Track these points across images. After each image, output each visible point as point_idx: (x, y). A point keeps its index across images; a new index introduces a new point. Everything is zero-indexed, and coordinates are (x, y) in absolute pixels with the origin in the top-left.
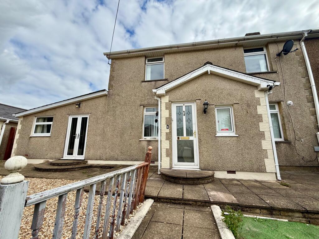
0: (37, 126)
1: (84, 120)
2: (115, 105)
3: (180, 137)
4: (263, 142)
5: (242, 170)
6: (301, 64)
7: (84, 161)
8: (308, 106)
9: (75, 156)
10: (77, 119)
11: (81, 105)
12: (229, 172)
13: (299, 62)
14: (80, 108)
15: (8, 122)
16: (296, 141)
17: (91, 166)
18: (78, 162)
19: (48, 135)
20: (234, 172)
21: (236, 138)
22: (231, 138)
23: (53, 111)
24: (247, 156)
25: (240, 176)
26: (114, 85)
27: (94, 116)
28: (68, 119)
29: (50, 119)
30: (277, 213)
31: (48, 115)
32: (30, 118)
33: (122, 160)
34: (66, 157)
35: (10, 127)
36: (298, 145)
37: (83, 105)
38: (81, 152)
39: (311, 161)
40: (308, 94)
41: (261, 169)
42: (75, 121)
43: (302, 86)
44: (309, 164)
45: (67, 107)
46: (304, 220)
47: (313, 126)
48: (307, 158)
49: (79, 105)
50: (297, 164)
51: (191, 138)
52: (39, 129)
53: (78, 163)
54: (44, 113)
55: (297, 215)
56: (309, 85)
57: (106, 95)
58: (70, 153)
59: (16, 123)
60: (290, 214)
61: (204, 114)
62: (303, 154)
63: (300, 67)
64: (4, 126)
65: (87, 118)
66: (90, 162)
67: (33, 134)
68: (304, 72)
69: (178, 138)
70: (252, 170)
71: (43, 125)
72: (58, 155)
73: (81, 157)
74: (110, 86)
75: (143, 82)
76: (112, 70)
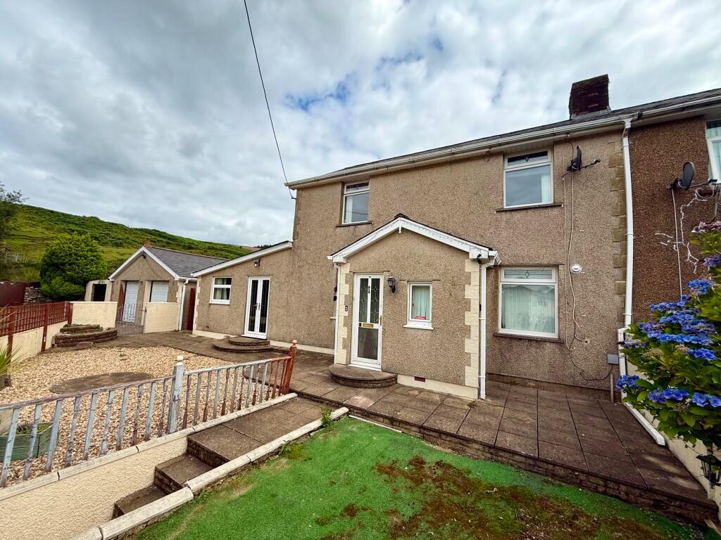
0: (216, 289)
1: (266, 284)
2: (301, 264)
3: (362, 323)
4: (467, 341)
5: (433, 379)
6: (616, 186)
7: (266, 342)
8: (613, 276)
9: (257, 334)
10: (257, 281)
11: (261, 262)
12: (417, 379)
13: (613, 183)
14: (260, 267)
15: (187, 282)
16: (575, 340)
17: (272, 350)
18: (258, 342)
19: (226, 302)
20: (423, 380)
21: (430, 332)
22: (423, 331)
23: (231, 270)
24: (442, 359)
25: (429, 385)
26: (300, 232)
27: (275, 280)
28: (247, 283)
29: (229, 281)
30: (398, 424)
31: (227, 275)
32: (208, 278)
33: (309, 345)
34: (248, 333)
35: (190, 287)
36: (577, 349)
37: (263, 262)
38: (262, 329)
39: (596, 380)
40: (618, 251)
41: (459, 381)
42: (255, 283)
43: (608, 233)
44: (590, 384)
45: (246, 264)
46: (419, 435)
47: (615, 316)
48: (591, 373)
49: (258, 264)
50: (569, 382)
51: (376, 326)
52: (219, 294)
53: (257, 344)
54: (222, 272)
55: (414, 429)
56: (624, 232)
57: (289, 249)
58: (252, 328)
59: (196, 283)
60: (408, 427)
61: (393, 294)
62: (583, 366)
63: (612, 193)
64: (184, 287)
65: (268, 281)
66: (273, 344)
67: (212, 301)
68: (619, 204)
69: (360, 324)
70: (446, 381)
71: (223, 289)
72: (239, 331)
73: (263, 336)
74: (296, 234)
75: (337, 227)
76: (298, 207)
